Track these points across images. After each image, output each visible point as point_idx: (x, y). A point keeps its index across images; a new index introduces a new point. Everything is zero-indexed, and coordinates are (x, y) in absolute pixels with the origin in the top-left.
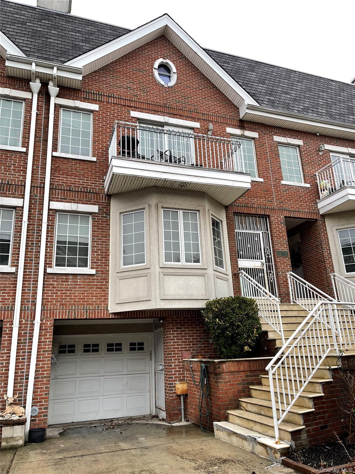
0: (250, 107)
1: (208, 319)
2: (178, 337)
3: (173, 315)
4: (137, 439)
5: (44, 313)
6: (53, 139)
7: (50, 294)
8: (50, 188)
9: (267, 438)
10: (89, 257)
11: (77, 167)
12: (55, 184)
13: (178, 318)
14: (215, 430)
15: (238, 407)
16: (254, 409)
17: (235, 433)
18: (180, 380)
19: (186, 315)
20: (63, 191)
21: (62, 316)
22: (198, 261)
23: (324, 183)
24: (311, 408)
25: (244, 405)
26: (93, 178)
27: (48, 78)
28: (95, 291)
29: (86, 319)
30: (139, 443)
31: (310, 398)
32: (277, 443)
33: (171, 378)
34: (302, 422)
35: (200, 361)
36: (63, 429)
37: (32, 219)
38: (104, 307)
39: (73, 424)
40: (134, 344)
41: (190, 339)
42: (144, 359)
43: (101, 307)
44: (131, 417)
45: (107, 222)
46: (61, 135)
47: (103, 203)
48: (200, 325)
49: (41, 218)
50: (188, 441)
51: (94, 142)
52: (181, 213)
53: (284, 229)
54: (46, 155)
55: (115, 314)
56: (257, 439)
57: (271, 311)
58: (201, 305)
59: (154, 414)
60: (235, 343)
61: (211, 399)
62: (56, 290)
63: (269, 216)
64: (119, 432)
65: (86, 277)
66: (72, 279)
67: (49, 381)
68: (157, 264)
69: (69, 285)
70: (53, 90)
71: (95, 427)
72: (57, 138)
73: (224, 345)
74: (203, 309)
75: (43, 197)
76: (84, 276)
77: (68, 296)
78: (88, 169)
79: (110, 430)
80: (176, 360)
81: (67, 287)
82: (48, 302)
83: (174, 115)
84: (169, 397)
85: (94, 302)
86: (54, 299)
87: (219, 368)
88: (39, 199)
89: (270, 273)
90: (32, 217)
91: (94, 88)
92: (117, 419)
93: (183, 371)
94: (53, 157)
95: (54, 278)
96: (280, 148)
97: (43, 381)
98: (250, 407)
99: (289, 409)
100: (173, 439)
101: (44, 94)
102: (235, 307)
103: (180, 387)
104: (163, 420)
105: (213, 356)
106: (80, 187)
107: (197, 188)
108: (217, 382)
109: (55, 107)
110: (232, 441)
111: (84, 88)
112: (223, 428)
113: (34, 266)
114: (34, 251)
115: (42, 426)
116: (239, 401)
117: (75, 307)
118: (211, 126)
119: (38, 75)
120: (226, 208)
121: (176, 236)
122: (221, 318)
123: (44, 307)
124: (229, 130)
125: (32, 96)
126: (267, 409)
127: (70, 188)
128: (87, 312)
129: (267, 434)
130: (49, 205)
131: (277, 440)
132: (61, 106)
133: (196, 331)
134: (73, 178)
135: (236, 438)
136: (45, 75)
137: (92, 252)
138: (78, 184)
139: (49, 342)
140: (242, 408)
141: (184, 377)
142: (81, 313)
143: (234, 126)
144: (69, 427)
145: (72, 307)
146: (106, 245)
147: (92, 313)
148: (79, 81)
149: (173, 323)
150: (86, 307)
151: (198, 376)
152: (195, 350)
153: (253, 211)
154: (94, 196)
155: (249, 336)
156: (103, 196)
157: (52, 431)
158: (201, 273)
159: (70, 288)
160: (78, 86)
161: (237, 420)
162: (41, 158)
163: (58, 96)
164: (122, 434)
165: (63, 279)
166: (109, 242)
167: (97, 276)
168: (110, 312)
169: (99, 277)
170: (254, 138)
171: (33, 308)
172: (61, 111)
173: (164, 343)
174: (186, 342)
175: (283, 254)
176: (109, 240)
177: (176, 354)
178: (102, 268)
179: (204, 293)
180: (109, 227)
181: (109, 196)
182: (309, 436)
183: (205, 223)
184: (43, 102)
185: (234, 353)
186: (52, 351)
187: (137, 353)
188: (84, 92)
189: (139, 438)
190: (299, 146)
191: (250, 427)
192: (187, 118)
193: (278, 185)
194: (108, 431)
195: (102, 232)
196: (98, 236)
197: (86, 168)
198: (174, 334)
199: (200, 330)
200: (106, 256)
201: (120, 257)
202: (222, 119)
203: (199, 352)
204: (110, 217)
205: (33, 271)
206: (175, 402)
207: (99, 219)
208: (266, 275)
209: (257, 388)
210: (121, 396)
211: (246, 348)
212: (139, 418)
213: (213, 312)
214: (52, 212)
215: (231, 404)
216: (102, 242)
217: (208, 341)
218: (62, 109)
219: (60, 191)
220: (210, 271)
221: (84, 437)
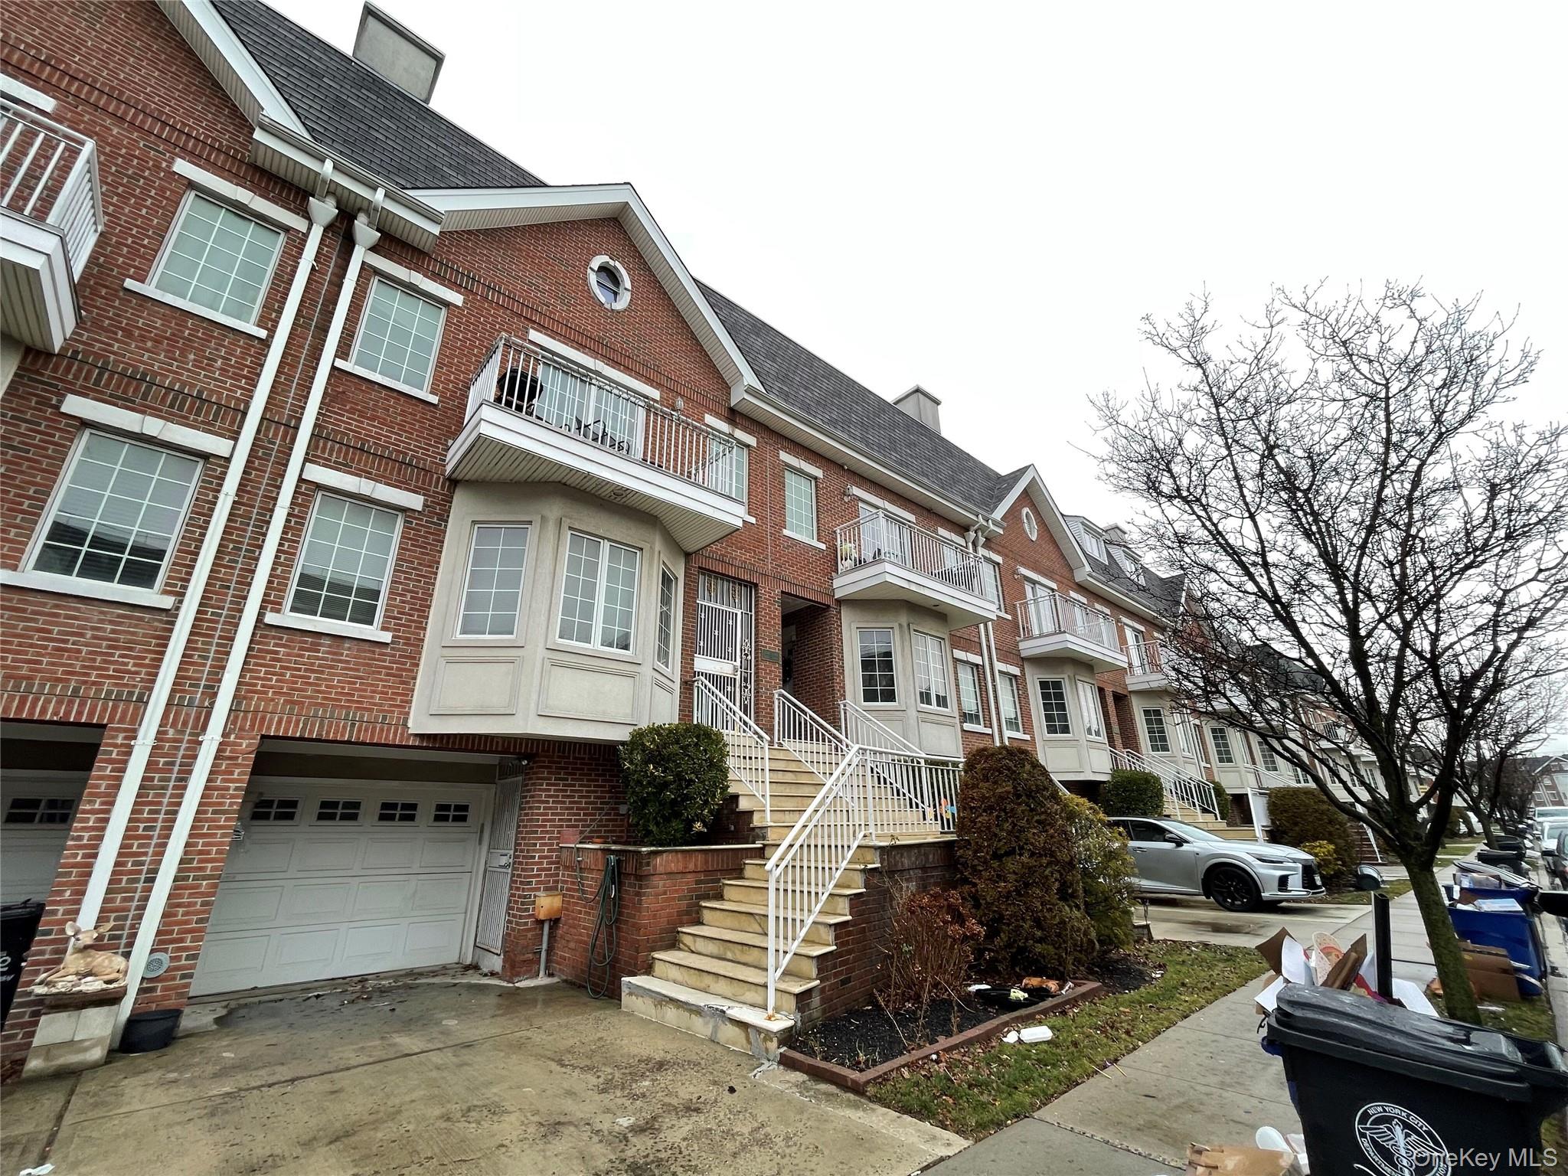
0: (751, 390)
1: (631, 762)
2: (558, 796)
3: (554, 752)
4: (438, 1023)
5: (237, 717)
6: (342, 333)
7: (262, 675)
8: (312, 434)
9: (745, 1008)
10: (379, 604)
11: (389, 406)
12: (327, 428)
13: (564, 757)
14: (623, 994)
15: (673, 944)
16: (711, 948)
17: (672, 1000)
18: (546, 889)
19: (579, 753)
20: (344, 448)
21: (286, 730)
22: (626, 647)
23: (846, 547)
24: (829, 945)
25: (687, 940)
26: (424, 438)
27: (358, 205)
28: (381, 680)
29: (349, 742)
30: (446, 1033)
31: (830, 925)
32: (769, 1018)
33: (530, 883)
34: (814, 973)
35: (603, 850)
36: (226, 1007)
37: (248, 492)
38: (399, 719)
39: (257, 991)
40: (447, 807)
41: (581, 803)
42: (463, 840)
43: (392, 718)
44: (412, 970)
45: (439, 535)
46: (362, 330)
47: (438, 493)
48: (605, 775)
49: (274, 495)
50: (563, 1021)
51: (440, 364)
52: (605, 546)
53: (778, 613)
54: (319, 360)
55: (422, 736)
56: (728, 1012)
57: (745, 758)
58: (621, 734)
59: (468, 962)
60: (677, 815)
61: (618, 929)
62: (282, 667)
63: (756, 585)
64: (389, 1008)
65: (367, 647)
66: (330, 646)
67: (215, 886)
68: (542, 640)
69: (318, 658)
70: (365, 232)
71: (318, 997)
72: (354, 333)
73: (655, 818)
74: (623, 743)
75: (291, 449)
76: (361, 644)
77: (310, 684)
78: (415, 415)
79: (361, 1004)
80: (545, 844)
81: (313, 664)
82: (255, 692)
83: (615, 364)
84: (517, 924)
85: (375, 704)
86: (272, 687)
87: (648, 864)
88: (278, 451)
89: (746, 687)
90: (249, 488)
91: (462, 262)
92: (377, 976)
93: (557, 868)
94: (334, 368)
95: (281, 639)
96: (787, 473)
97: (199, 886)
98: (700, 945)
99: (794, 947)
100: (528, 1019)
101: (341, 234)
102: (689, 745)
103: (546, 903)
104: (493, 974)
105: (624, 840)
106: (388, 448)
107: (644, 507)
108: (638, 894)
109: (362, 268)
110: (663, 1017)
111: (437, 254)
112: (645, 989)
113: (232, 602)
114: (240, 566)
115: (171, 1003)
116: (678, 932)
117: (325, 711)
118: (680, 403)
119: (333, 191)
120: (687, 555)
121: (590, 590)
122: (658, 763)
123: (239, 704)
124: (709, 419)
125: (309, 229)
126: (740, 947)
127: (363, 445)
128: (353, 725)
129: (742, 999)
130: (302, 470)
131: (770, 1011)
132: (377, 272)
133: (595, 786)
134: (374, 426)
135: (674, 1010)
136: (352, 196)
137: (391, 593)
138: (385, 442)
139: (237, 789)
140: (681, 946)
141: (557, 882)
142: (338, 725)
143: (717, 415)
144: (242, 1001)
145: (316, 711)
146: (428, 583)
147: (366, 730)
148: (431, 236)
149: (550, 767)
150: (355, 714)
151: (592, 882)
152: (588, 826)
153: (732, 572)
154: (418, 474)
155: (706, 802)
156: (438, 479)
157: (194, 1015)
158: (629, 671)
159: (320, 666)
160: (427, 245)
161: (674, 972)
162: (304, 365)
163: (374, 249)
164: (396, 1012)
165: (306, 642)
166: (435, 579)
167: (393, 649)
168: (410, 732)
169: (399, 650)
170: (748, 446)
171: (206, 704)
172: (375, 282)
173: (521, 809)
174: (572, 808)
175: (771, 656)
176: (436, 574)
177: (547, 832)
178: (409, 633)
179: (628, 711)
180: (442, 547)
181: (453, 483)
182: (823, 1001)
183: (650, 576)
184: (334, 249)
185: (674, 835)
186: (239, 812)
187: (451, 828)
188: (436, 260)
189: (442, 1020)
190: (816, 478)
191: (702, 985)
192: (638, 375)
193: (777, 536)
194: (355, 1007)
195: (423, 553)
196: (412, 562)
197: (411, 414)
198: (549, 790)
199: (604, 786)
200: (422, 606)
201: (457, 615)
202: (700, 399)
203: (596, 832)
204: (446, 526)
205: (225, 612)
206: (529, 935)
207: (422, 526)
208: (738, 690)
209: (718, 906)
210: (395, 921)
211: (698, 826)
212: (434, 972)
213: (644, 751)
214: (307, 489)
215: (661, 939)
216: (418, 575)
217: (617, 809)
218: (377, 278)
219: (337, 446)
220: (646, 671)
221: (291, 1025)
